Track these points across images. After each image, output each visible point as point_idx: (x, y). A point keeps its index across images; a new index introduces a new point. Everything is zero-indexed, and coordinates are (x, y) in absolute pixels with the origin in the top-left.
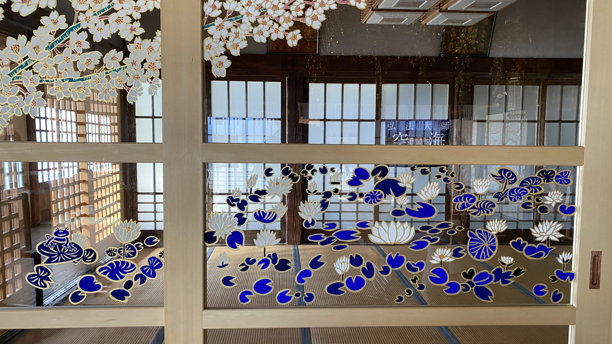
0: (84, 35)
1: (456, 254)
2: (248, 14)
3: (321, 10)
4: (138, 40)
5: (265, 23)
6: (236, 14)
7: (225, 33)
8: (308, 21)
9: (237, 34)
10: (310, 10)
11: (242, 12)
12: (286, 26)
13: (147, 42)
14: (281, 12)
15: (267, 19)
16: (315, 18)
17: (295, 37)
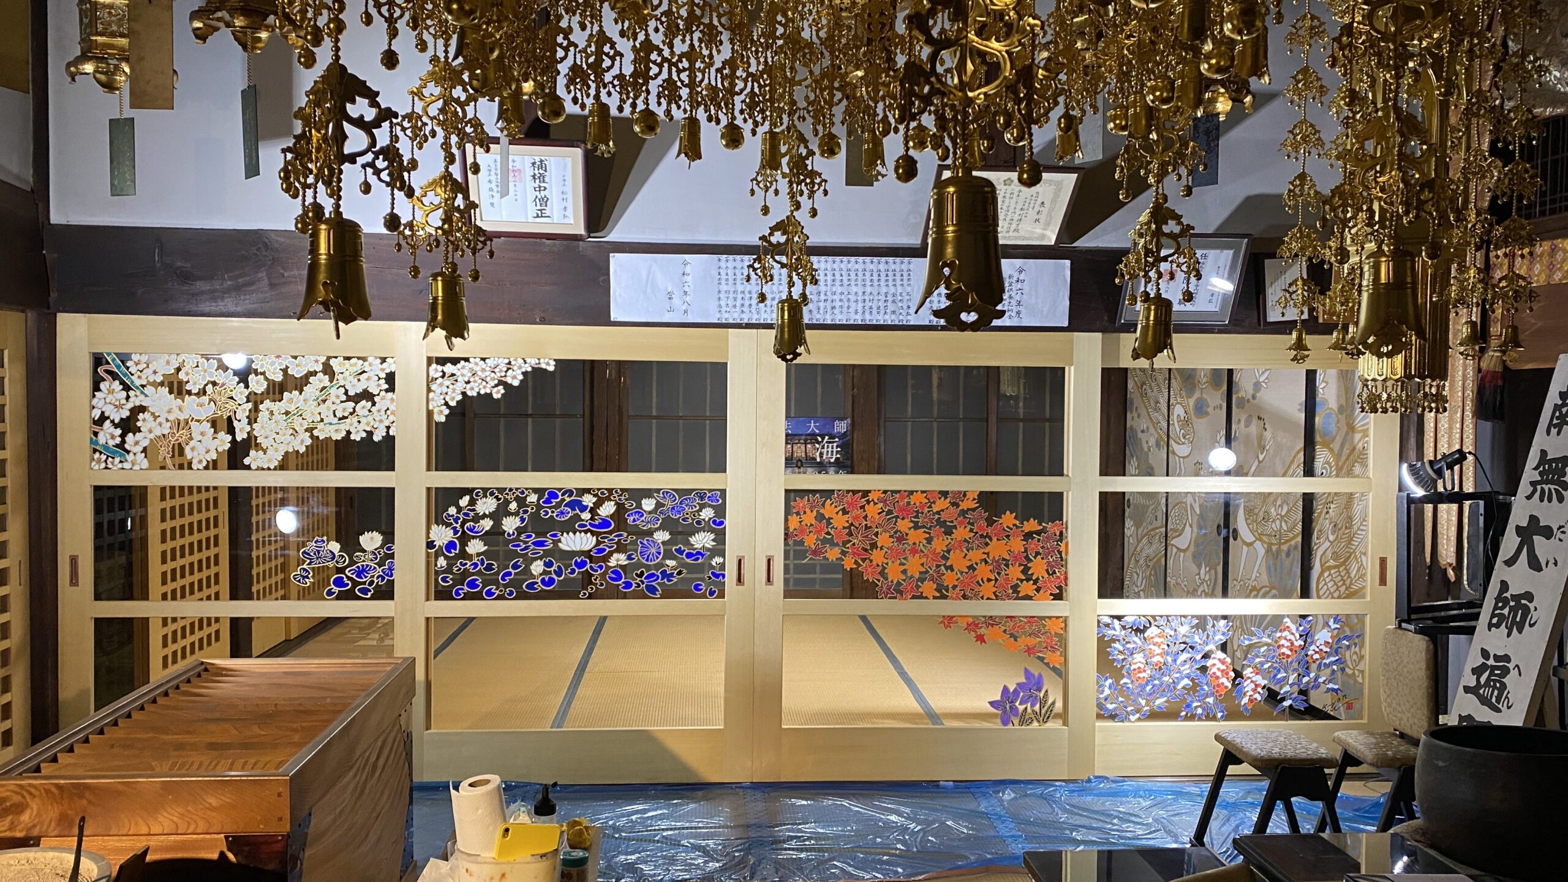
0: (343, 390)
1: (629, 558)
2: (463, 375)
3: (519, 372)
4: (383, 393)
5: (475, 382)
6: (453, 375)
7: (445, 390)
8: (509, 380)
9: (454, 390)
10: (510, 372)
11: (458, 374)
12: (493, 384)
13: (390, 394)
14: (488, 373)
15: (477, 378)
16: (514, 377)
17: (498, 392)
